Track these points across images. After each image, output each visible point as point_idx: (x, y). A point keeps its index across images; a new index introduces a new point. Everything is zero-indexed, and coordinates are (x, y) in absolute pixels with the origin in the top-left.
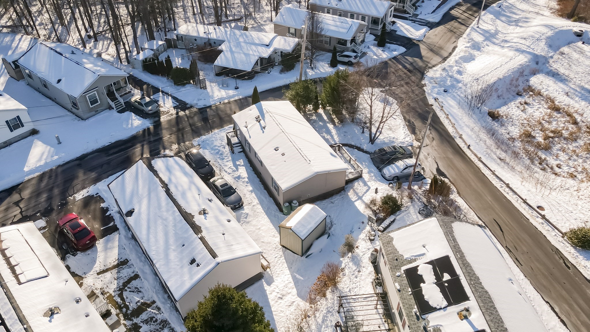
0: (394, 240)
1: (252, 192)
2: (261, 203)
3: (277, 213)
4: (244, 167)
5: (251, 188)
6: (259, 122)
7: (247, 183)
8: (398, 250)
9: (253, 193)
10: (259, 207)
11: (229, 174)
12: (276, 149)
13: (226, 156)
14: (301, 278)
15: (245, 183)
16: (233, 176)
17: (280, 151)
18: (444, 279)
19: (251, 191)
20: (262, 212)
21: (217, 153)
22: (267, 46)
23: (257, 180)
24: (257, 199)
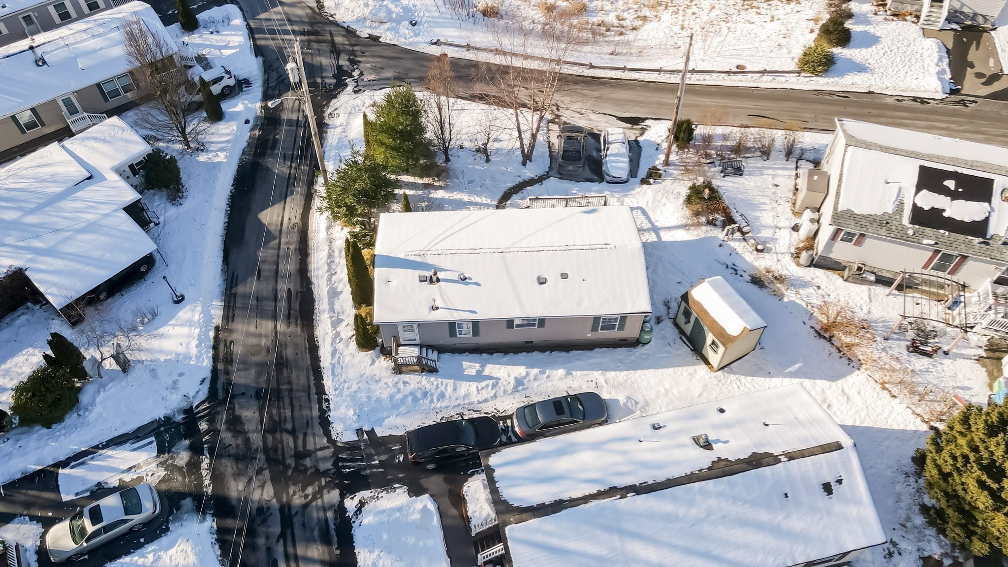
0: (853, 209)
1: (571, 374)
2: (605, 368)
3: (637, 354)
4: (488, 366)
5: (561, 372)
6: (438, 280)
7: (543, 373)
8: (873, 214)
9: (574, 373)
10: (611, 375)
11: (495, 396)
12: (542, 281)
13: (437, 387)
14: (797, 366)
15: (540, 376)
16: (505, 392)
17: (552, 277)
18: (952, 188)
19: (568, 373)
20: (626, 375)
21: (416, 400)
22: (89, 178)
23: (536, 355)
24: (590, 372)
